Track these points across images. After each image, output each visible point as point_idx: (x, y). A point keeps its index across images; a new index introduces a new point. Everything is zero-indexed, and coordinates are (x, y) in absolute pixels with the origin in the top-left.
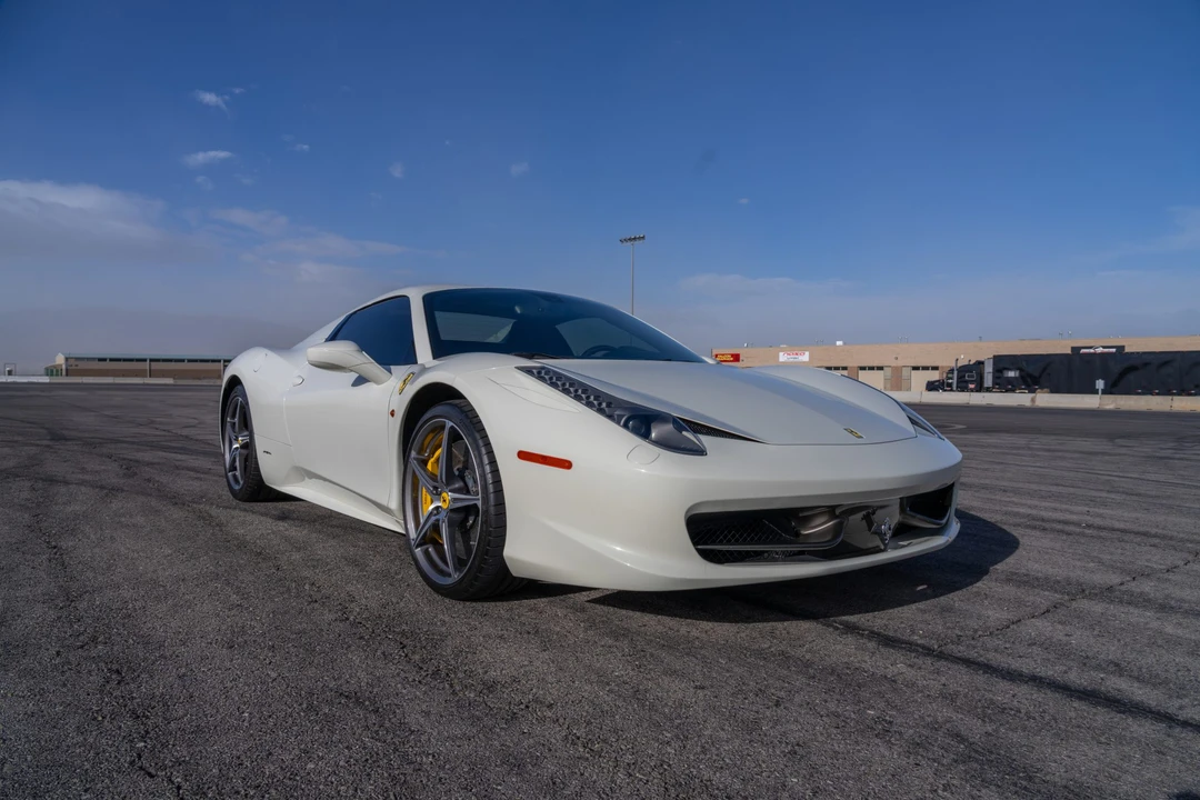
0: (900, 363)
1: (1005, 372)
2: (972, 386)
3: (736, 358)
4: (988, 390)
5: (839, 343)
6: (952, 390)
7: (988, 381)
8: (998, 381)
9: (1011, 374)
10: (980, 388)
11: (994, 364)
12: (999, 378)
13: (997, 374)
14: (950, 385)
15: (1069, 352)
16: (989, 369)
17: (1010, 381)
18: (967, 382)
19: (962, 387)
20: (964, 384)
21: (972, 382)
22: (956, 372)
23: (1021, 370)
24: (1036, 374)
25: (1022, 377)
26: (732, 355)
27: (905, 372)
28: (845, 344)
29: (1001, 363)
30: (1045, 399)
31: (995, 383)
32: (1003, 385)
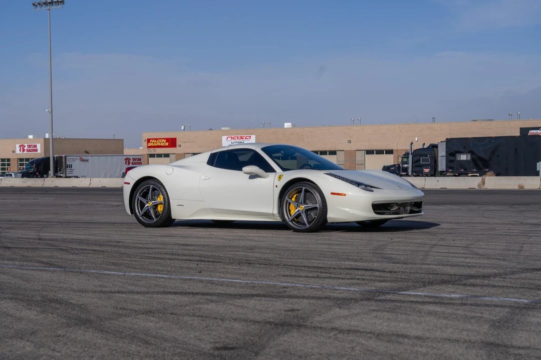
0: (353, 147)
1: (457, 155)
2: (426, 170)
3: (172, 143)
4: (443, 174)
5: (287, 125)
6: (407, 175)
7: (442, 165)
8: (451, 165)
9: (463, 157)
10: (434, 173)
11: (447, 147)
12: (451, 161)
13: (451, 158)
14: (406, 170)
15: (518, 134)
16: (442, 152)
17: (462, 164)
18: (422, 166)
19: (418, 173)
20: (418, 169)
21: (426, 166)
22: (410, 156)
23: (472, 152)
24: (487, 158)
25: (473, 160)
26: (168, 140)
27: (359, 156)
28: (294, 126)
29: (455, 146)
30: (493, 182)
31: (448, 167)
32: (456, 169)
